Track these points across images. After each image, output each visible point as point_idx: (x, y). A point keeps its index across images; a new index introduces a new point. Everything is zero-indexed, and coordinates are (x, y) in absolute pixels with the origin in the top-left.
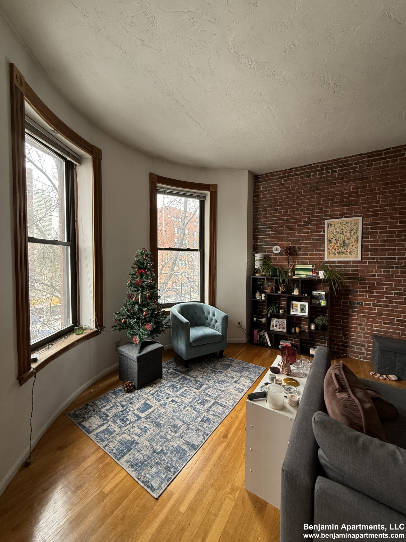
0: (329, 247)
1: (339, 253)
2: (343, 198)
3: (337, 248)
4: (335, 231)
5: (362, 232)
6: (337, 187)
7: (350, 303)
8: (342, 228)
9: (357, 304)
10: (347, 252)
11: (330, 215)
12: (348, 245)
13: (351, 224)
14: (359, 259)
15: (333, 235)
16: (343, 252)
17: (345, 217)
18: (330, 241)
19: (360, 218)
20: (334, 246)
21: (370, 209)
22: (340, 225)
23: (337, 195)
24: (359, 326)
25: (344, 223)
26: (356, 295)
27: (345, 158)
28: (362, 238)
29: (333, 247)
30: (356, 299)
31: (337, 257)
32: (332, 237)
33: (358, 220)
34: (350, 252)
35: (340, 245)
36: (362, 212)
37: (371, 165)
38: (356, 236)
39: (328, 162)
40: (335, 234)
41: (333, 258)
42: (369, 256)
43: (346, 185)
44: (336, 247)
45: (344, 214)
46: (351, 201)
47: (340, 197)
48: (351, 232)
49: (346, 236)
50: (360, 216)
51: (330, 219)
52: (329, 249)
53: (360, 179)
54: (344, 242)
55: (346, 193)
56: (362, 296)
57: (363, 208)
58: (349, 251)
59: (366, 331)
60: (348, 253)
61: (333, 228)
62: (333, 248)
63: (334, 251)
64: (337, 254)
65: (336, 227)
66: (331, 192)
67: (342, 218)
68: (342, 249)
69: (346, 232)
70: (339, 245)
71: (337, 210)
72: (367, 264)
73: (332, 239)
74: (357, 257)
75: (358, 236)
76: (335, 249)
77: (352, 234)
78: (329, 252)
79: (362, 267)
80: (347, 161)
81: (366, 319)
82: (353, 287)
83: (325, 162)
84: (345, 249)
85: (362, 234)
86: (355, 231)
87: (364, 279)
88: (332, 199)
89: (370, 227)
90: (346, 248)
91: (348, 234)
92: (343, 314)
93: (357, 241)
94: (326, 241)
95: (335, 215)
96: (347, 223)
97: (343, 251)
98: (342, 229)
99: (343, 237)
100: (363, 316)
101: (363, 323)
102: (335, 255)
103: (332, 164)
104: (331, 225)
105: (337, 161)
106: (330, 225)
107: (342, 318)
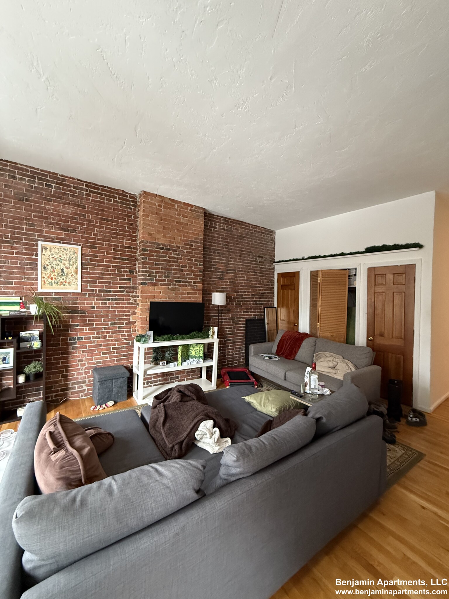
0: (44, 275)
1: (56, 283)
2: (61, 220)
3: (54, 277)
4: (51, 257)
5: (82, 263)
6: (53, 206)
7: (70, 339)
8: (59, 254)
9: (78, 340)
10: (65, 282)
11: (44, 237)
12: (67, 274)
13: (70, 252)
14: (79, 291)
15: (48, 261)
16: (61, 283)
17: (63, 243)
18: (44, 268)
19: (80, 248)
20: (50, 274)
21: (89, 240)
22: (57, 251)
23: (52, 214)
24: (79, 363)
25: (62, 249)
26: (75, 330)
27: (62, 176)
28: (82, 269)
29: (48, 275)
30: (76, 334)
31: (54, 288)
32: (47, 263)
33: (78, 249)
34: (69, 283)
35: (58, 274)
36: (80, 241)
37: (90, 196)
38: (75, 266)
39: (41, 171)
40: (51, 260)
41: (49, 288)
42: (89, 288)
43: (64, 208)
44: (52, 276)
45: (62, 239)
46: (69, 226)
47: (57, 218)
48: (70, 261)
49: (64, 264)
50: (80, 245)
51: (45, 241)
52: (44, 278)
53: (79, 206)
54: (62, 271)
55: (64, 216)
56: (82, 330)
57: (83, 237)
58: (68, 281)
59: (87, 365)
60: (67, 284)
61: (48, 252)
62: (49, 277)
63: (50, 280)
64: (54, 285)
65: (52, 252)
66: (46, 209)
67: (60, 243)
68: (60, 279)
69: (65, 260)
70: (56, 274)
71: (53, 233)
72: (87, 296)
73: (48, 265)
74: (77, 289)
75: (77, 266)
76: (52, 279)
77: (71, 263)
78: (44, 281)
79: (82, 299)
80: (65, 180)
81: (86, 354)
82: (73, 321)
83: (37, 169)
84: (63, 279)
85: (82, 265)
86: (74, 260)
87: (84, 312)
88: (47, 218)
89: (89, 258)
90: (64, 277)
91: (67, 263)
92: (62, 354)
93: (76, 272)
94: (40, 267)
95: (50, 238)
96: (65, 249)
97: (62, 281)
98: (60, 256)
99: (62, 265)
100: (83, 351)
101: (84, 359)
102: (52, 285)
103: (46, 176)
104: (46, 249)
105: (54, 175)
106: (44, 248)
107: (60, 359)
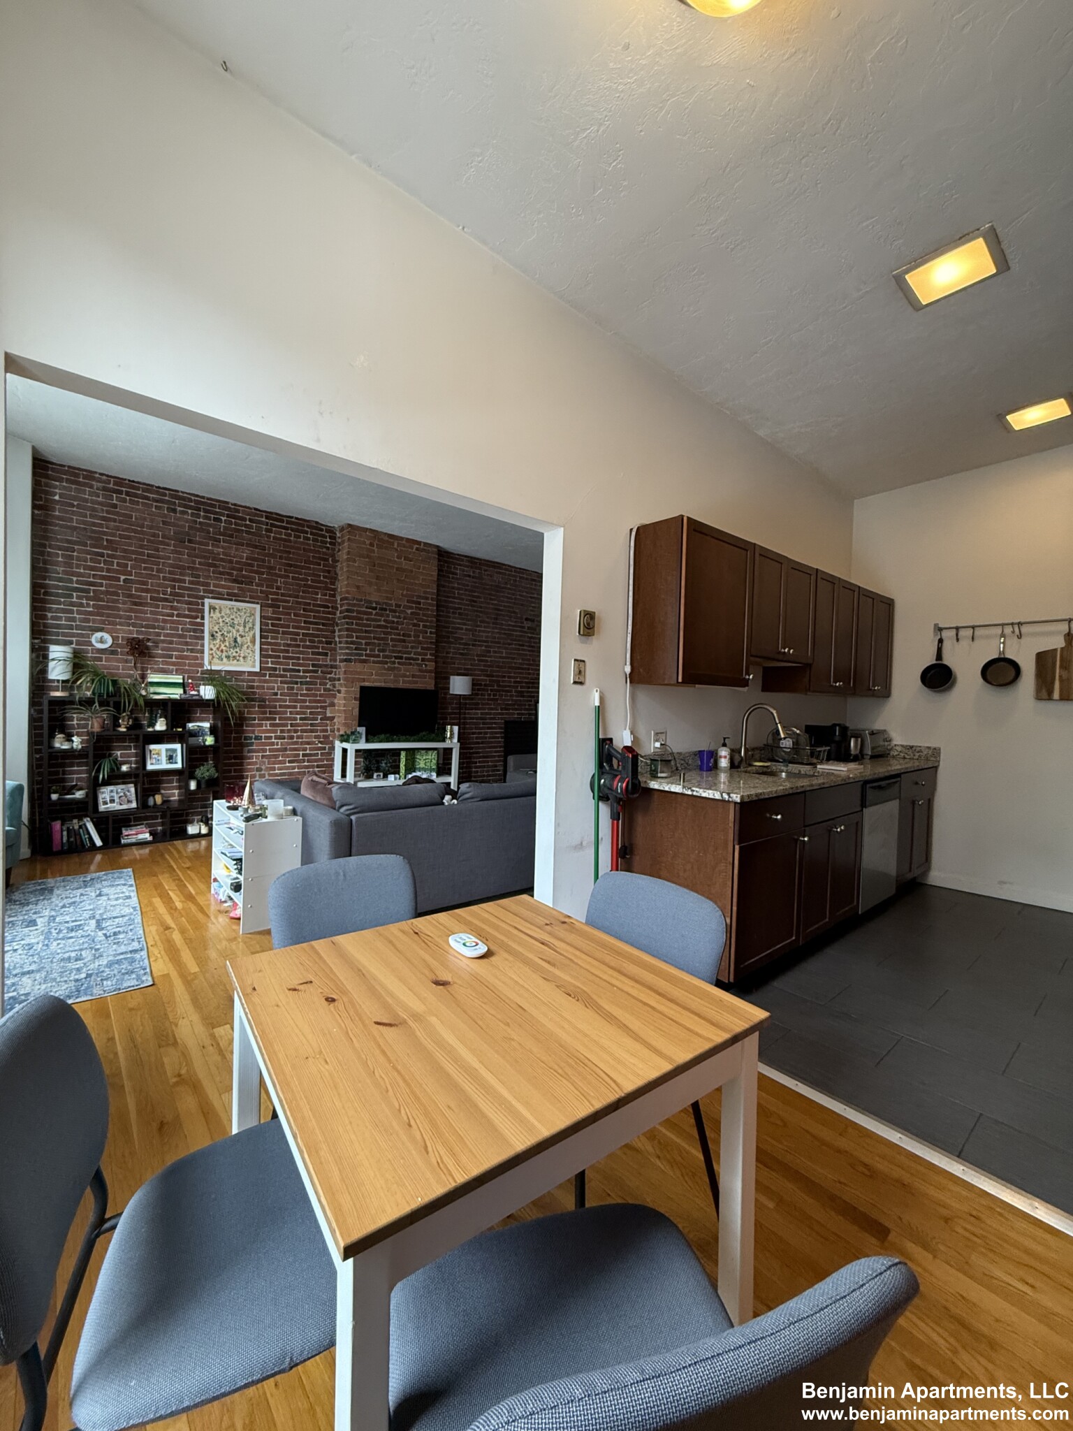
0: (212, 646)
1: (228, 657)
2: (233, 569)
3: (224, 648)
4: (221, 620)
5: (261, 628)
6: (223, 548)
7: (246, 738)
8: (232, 617)
9: (255, 739)
10: (239, 656)
11: (212, 592)
12: (242, 645)
13: (245, 613)
14: (257, 669)
15: (217, 626)
16: (234, 657)
17: (236, 601)
18: (213, 636)
19: (258, 607)
20: (220, 645)
21: (270, 596)
22: (228, 612)
23: (222, 560)
24: (258, 773)
25: (235, 610)
26: (253, 725)
27: (235, 505)
28: (261, 638)
29: (218, 646)
30: (253, 732)
31: (224, 664)
32: (216, 629)
33: (255, 608)
34: (244, 658)
35: (230, 644)
36: (258, 598)
37: (271, 531)
38: (252, 633)
39: (208, 499)
40: (221, 624)
41: (218, 665)
42: (270, 665)
43: (237, 550)
44: (223, 647)
45: (235, 595)
46: (244, 576)
47: (228, 565)
48: (245, 627)
49: (238, 631)
50: (258, 603)
51: (213, 598)
52: (212, 649)
53: (256, 547)
54: (235, 641)
55: (237, 562)
56: (261, 725)
57: (262, 592)
58: (242, 655)
59: (267, 777)
60: (241, 659)
61: (217, 614)
62: (218, 649)
63: (219, 653)
64: (225, 660)
65: (223, 614)
66: (214, 553)
67: (231, 600)
68: (232, 652)
69: (239, 624)
70: (227, 644)
71: (223, 587)
72: (267, 677)
73: (217, 632)
74: (254, 666)
75: (254, 634)
76: (222, 651)
77: (247, 629)
78: (212, 654)
79: (260, 681)
80: (238, 511)
81: (266, 760)
82: (249, 713)
83: (203, 497)
84: (237, 652)
85: (261, 632)
86: (250, 625)
87: (264, 700)
88: (215, 566)
89: (270, 622)
90: (238, 650)
91: (241, 629)
92: (235, 758)
93: (253, 642)
94: (207, 635)
95: (219, 593)
96: (239, 610)
97: (234, 654)
98: (233, 619)
99: (235, 632)
100: (263, 757)
101: (263, 767)
102: (222, 660)
103: (214, 506)
104: (214, 609)
105: (224, 505)
106: (212, 608)
107: (233, 765)
